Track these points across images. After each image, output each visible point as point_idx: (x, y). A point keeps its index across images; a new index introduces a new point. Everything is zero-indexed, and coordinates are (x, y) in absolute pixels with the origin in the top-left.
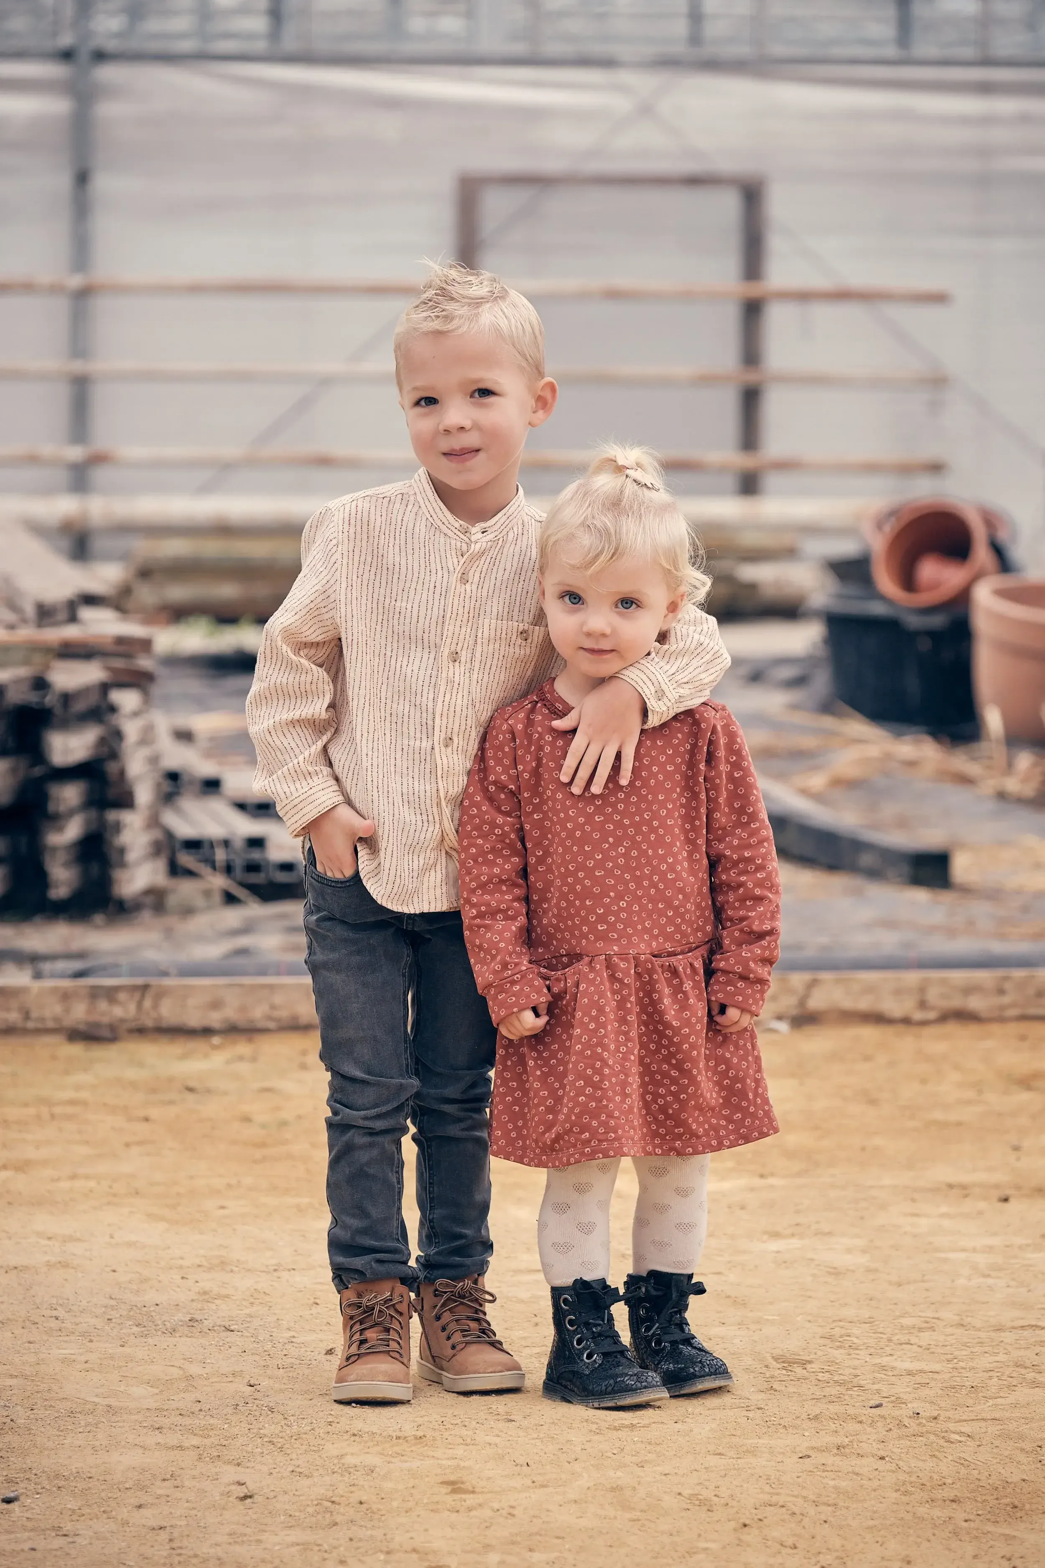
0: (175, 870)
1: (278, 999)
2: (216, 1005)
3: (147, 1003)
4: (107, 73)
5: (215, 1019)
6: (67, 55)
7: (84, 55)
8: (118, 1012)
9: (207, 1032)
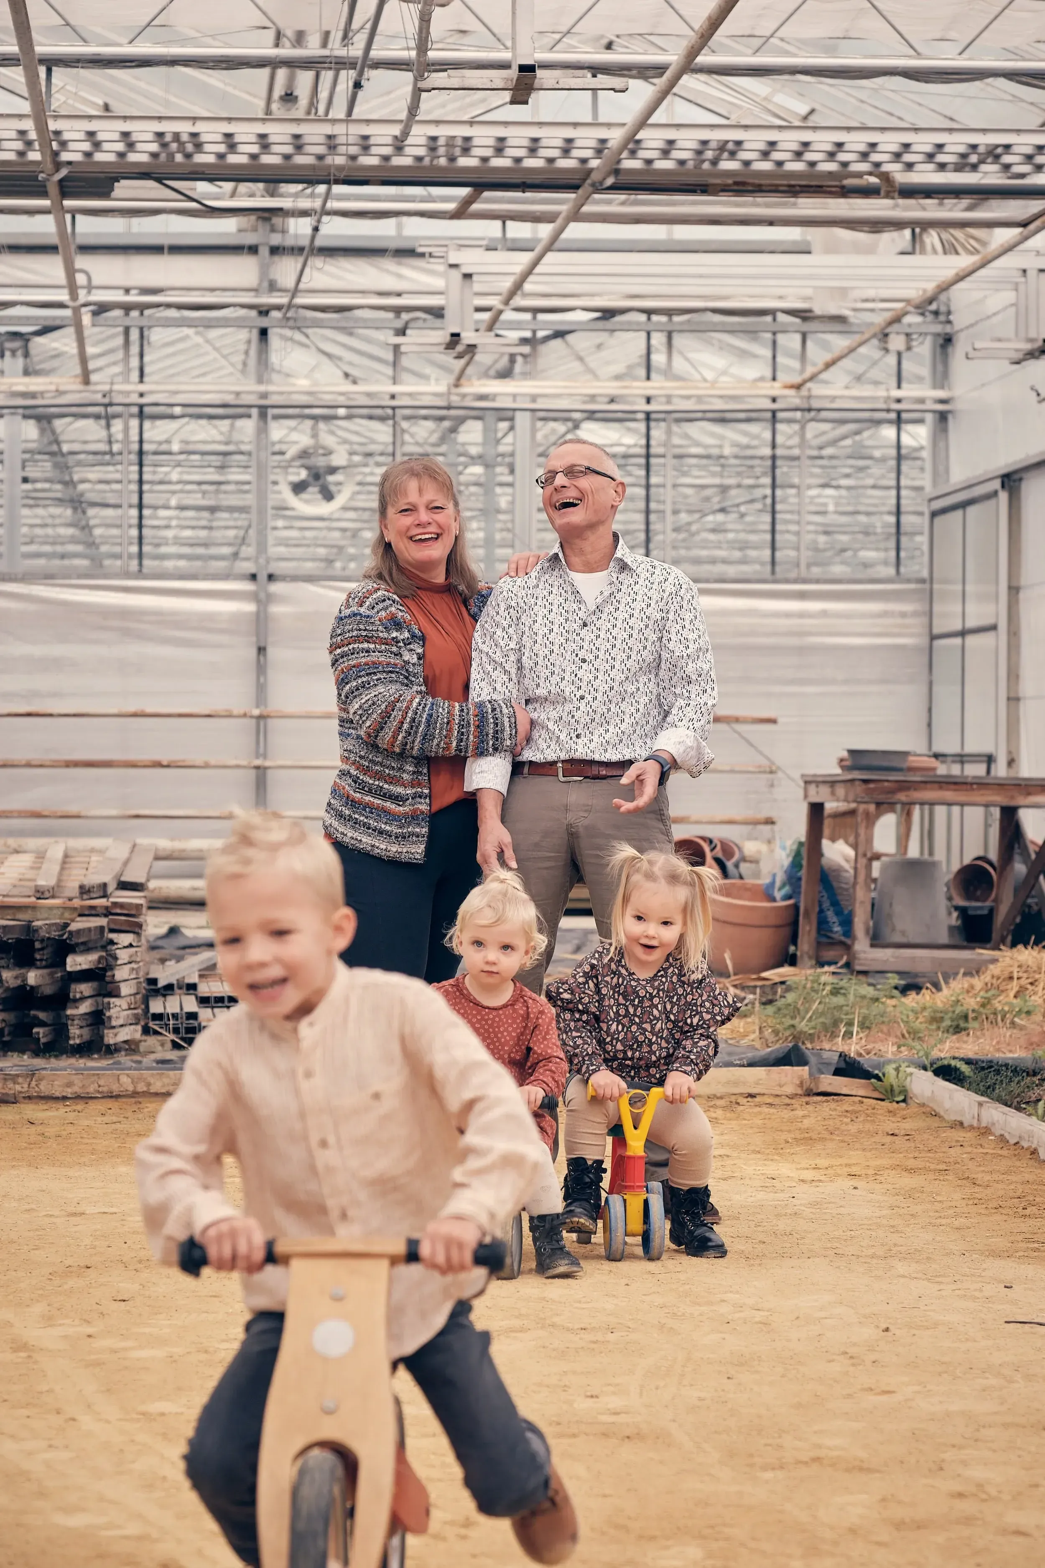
0: (146, 1031)
1: (101, 1082)
2: (69, 1085)
3: (33, 1083)
4: (275, 588)
5: (68, 1092)
6: (253, 577)
7: (262, 577)
8: (18, 1088)
9: (65, 1098)
